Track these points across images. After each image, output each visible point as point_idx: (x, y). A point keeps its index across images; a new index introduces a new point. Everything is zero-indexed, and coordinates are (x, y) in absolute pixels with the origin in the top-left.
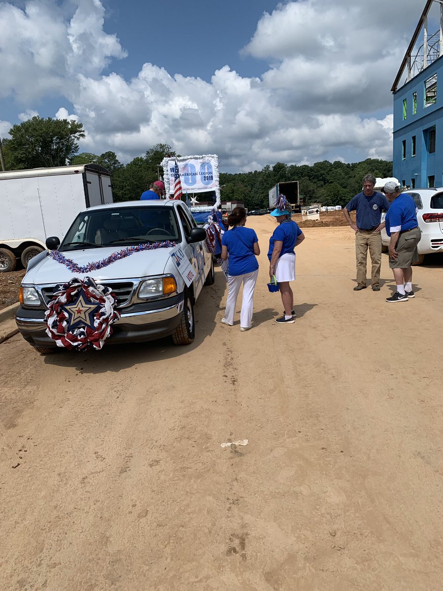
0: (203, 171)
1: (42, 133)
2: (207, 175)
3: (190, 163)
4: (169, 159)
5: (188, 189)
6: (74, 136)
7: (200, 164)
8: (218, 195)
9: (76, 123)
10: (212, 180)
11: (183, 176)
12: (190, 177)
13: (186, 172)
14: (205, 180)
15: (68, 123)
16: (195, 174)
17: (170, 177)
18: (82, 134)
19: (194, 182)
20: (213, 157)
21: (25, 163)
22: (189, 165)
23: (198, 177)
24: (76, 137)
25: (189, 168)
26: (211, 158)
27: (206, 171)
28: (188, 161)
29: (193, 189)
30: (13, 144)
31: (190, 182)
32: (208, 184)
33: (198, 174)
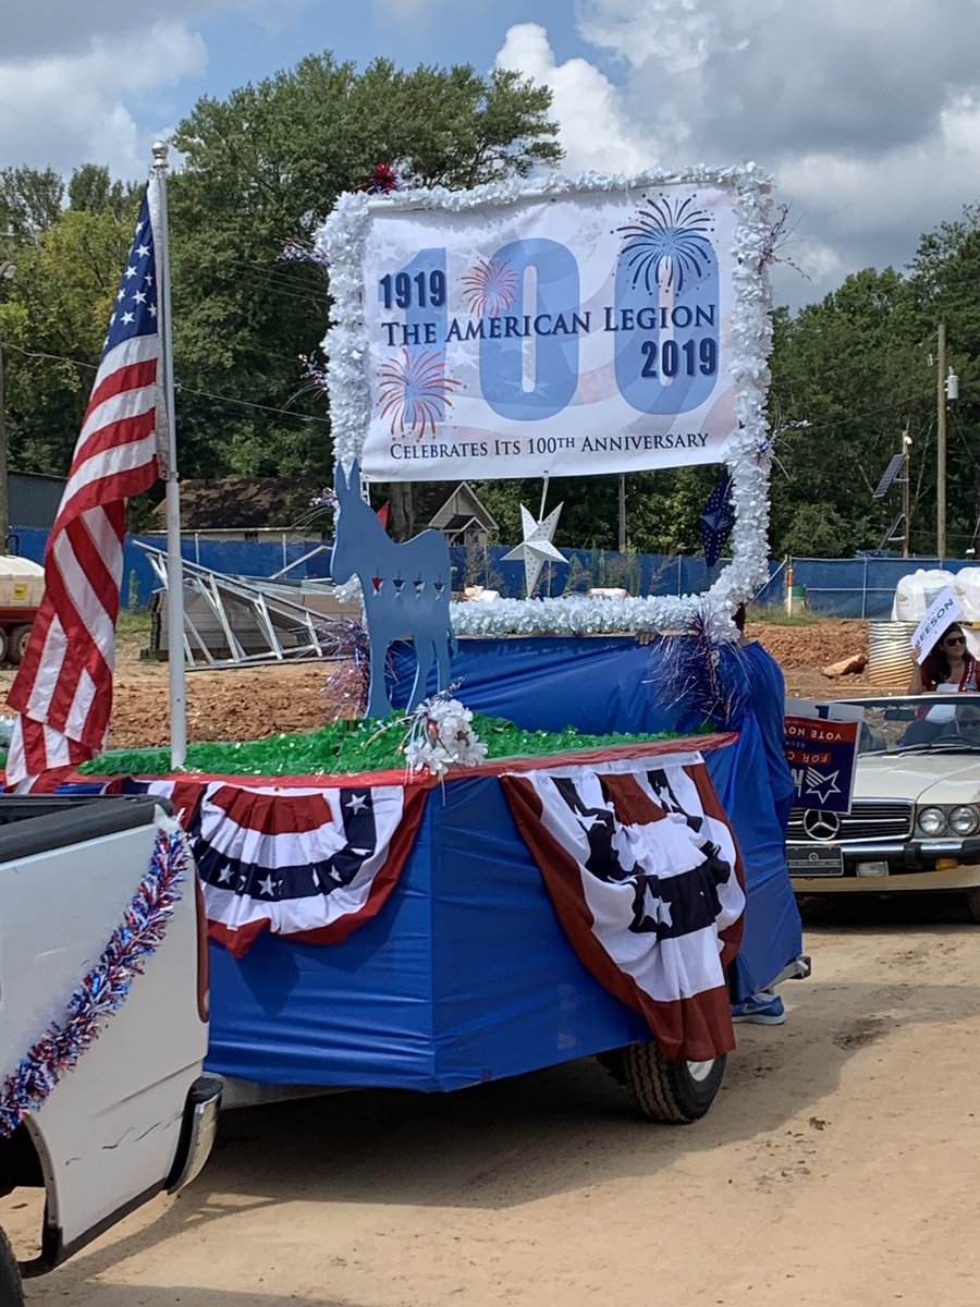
0: (637, 300)
1: (326, 143)
2: (666, 334)
3: (536, 233)
4: (376, 201)
5: (504, 447)
6: (502, 156)
7: (619, 243)
8: (750, 503)
9: (516, 86)
10: (710, 370)
11: (475, 342)
12: (527, 345)
13: (497, 303)
14: (648, 373)
15: (477, 89)
16: (571, 325)
17: (379, 352)
18: (545, 145)
19: (560, 389)
20: (729, 183)
21: (231, 296)
22: (528, 251)
23: (596, 349)
24: (509, 160)
25: (531, 273)
26: (713, 193)
27: (666, 300)
28: (521, 216)
29: (547, 445)
30: (184, 196)
31: (528, 385)
32: (671, 404)
33: (598, 320)
